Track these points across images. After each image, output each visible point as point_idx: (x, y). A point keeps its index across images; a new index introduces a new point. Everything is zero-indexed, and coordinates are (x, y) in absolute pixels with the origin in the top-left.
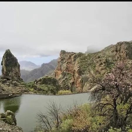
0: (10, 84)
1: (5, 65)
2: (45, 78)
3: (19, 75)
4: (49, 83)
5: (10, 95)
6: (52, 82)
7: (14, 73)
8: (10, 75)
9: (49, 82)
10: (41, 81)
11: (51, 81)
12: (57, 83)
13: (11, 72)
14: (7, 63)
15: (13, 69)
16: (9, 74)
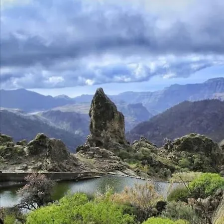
0: (94, 153)
1: (94, 117)
2: (187, 139)
3: (122, 135)
4: (195, 149)
5: (79, 176)
6: (203, 146)
7: (110, 132)
8: (102, 135)
9: (196, 147)
10: (180, 143)
11: (200, 143)
12: (215, 150)
13: (104, 130)
14: (97, 113)
15: (108, 125)
16: (101, 133)
